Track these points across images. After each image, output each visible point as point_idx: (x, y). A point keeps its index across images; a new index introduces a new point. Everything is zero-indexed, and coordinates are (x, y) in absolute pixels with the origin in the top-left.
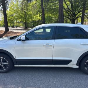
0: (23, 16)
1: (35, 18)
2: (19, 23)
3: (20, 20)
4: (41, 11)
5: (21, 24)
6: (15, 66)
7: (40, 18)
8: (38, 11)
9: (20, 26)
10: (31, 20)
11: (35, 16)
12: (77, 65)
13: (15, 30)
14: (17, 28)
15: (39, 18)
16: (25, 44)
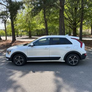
0: (27, 25)
1: (39, 27)
2: (23, 32)
3: (24, 29)
4: (44, 22)
5: (25, 33)
6: (27, 61)
7: (44, 27)
8: (42, 22)
9: (24, 34)
10: (35, 29)
11: (38, 25)
12: (64, 60)
13: (20, 39)
14: (21, 37)
15: (42, 27)
16: (33, 48)
